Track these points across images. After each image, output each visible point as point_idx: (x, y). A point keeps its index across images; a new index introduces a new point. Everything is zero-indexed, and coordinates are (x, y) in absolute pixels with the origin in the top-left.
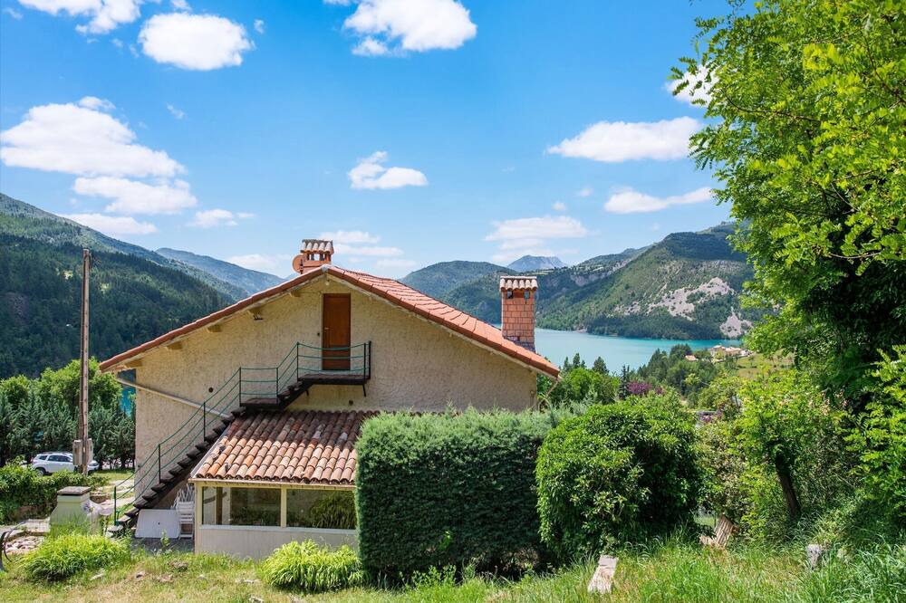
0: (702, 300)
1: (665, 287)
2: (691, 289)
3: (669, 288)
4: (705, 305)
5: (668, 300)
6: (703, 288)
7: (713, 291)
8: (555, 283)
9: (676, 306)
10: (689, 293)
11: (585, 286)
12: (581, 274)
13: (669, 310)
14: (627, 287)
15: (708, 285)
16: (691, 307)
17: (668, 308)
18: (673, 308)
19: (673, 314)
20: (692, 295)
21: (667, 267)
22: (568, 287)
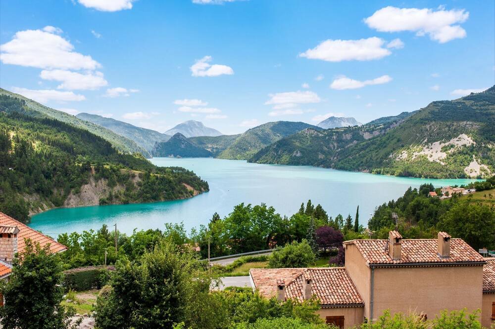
0: (452, 150)
1: (426, 140)
2: (444, 142)
3: (429, 141)
4: (454, 154)
5: (428, 150)
6: (453, 141)
7: (460, 143)
8: (348, 136)
9: (433, 154)
10: (443, 145)
11: (369, 140)
12: (367, 131)
13: (428, 157)
14: (399, 141)
15: (457, 139)
16: (444, 155)
17: (427, 155)
18: (431, 156)
19: (431, 160)
20: (445, 147)
21: (428, 127)
22: (358, 140)
